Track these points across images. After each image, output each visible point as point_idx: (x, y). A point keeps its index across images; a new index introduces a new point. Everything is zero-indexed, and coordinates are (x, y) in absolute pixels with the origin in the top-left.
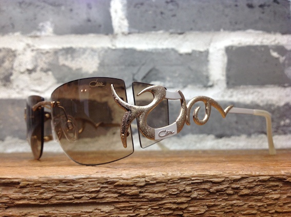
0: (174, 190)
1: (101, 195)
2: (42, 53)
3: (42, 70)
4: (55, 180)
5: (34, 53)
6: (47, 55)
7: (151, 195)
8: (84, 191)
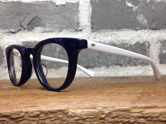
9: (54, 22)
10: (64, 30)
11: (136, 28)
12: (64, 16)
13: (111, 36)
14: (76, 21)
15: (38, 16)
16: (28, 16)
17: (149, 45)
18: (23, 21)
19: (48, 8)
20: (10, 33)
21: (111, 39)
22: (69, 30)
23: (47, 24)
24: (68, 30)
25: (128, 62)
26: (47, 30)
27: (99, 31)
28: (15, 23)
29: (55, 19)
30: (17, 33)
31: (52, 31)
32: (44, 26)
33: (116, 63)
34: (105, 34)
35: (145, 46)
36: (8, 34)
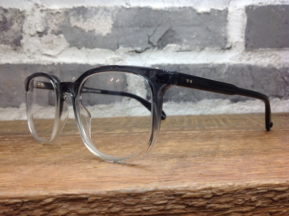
0: (240, 200)
1: (169, 207)
2: (52, 14)
3: (53, 32)
4: (124, 194)
5: (44, 14)
6: (57, 16)
7: (218, 206)
8: (152, 203)
9: (194, 37)
12: (207, 28)
13: (270, 57)
14: (223, 35)
15: (173, 29)
16: (159, 28)
18: (152, 35)
19: (186, 18)
20: (134, 53)
21: (270, 61)
22: (214, 47)
23: (184, 39)
24: (212, 47)
26: (184, 48)
27: (254, 50)
28: (141, 39)
29: (195, 33)
30: (143, 53)
31: (190, 49)
32: (180, 43)
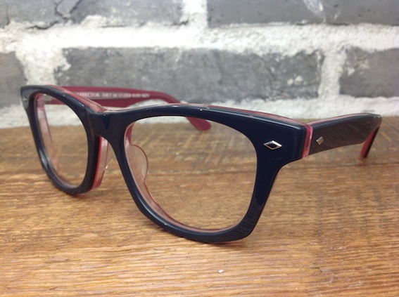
10: (150, 23)
11: (301, 20)
17: (323, 57)
25: (279, 93)
33: (255, 93)
34: (235, 34)
35: (314, 60)
36: (32, 32)
